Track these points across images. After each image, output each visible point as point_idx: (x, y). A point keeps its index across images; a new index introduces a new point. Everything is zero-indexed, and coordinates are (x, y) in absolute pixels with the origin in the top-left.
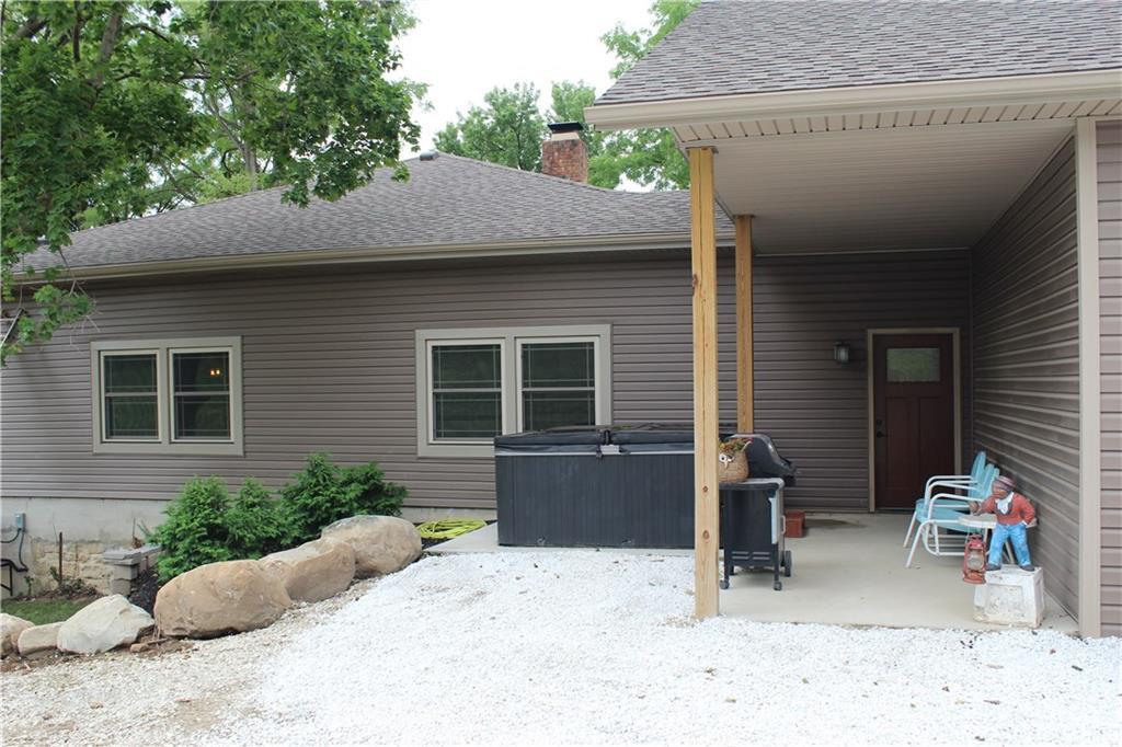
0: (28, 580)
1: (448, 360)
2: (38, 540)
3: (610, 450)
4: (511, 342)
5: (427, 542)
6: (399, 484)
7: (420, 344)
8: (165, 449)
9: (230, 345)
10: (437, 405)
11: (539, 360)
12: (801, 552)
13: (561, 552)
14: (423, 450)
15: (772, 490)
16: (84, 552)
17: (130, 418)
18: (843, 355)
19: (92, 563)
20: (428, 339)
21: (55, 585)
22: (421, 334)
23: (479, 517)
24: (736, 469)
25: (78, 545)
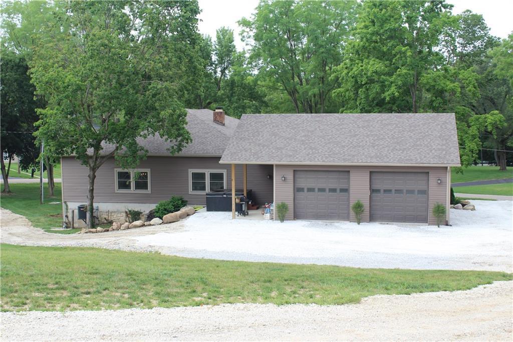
0: (99, 220)
1: (195, 176)
2: (101, 212)
3: (225, 196)
4: (207, 172)
5: (196, 211)
6: (186, 199)
7: (189, 172)
8: (133, 192)
9: (148, 171)
10: (193, 184)
11: (213, 176)
12: (250, 212)
13: (217, 212)
14: (190, 193)
15: (243, 204)
16: (113, 214)
17: (124, 185)
18: (268, 177)
19: (115, 217)
20: (191, 171)
21: (105, 221)
22: (190, 170)
23: (202, 206)
24: (238, 201)
25: (111, 212)
